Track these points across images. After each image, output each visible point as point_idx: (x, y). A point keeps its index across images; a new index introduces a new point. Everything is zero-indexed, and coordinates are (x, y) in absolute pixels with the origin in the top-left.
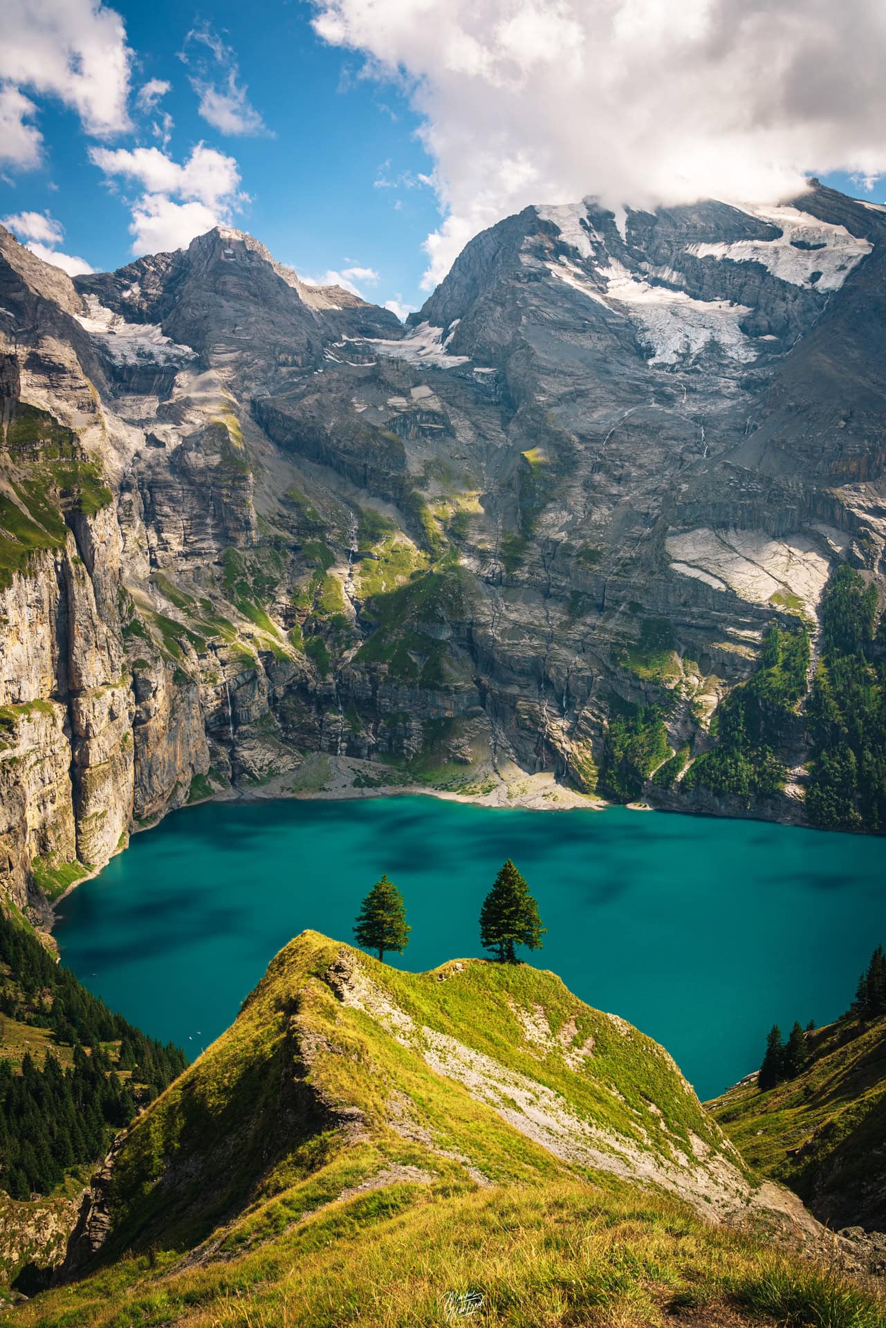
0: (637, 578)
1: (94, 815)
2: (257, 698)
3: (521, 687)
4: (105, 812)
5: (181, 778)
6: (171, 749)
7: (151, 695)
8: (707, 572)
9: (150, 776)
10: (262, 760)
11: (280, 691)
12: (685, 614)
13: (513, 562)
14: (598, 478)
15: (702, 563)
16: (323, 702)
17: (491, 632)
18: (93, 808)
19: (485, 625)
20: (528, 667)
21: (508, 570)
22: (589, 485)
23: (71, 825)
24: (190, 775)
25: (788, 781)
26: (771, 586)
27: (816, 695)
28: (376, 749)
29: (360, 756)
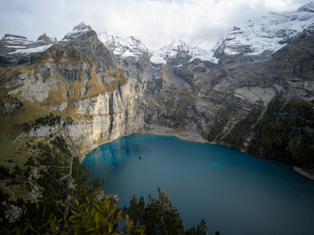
0: (228, 97)
3: (200, 117)
4: (115, 132)
5: (136, 128)
6: (134, 123)
7: (129, 114)
8: (242, 96)
9: (128, 127)
10: (153, 127)
11: (160, 116)
12: (236, 105)
13: (207, 94)
14: (230, 78)
15: (242, 94)
16: (167, 118)
17: (198, 107)
18: (112, 131)
19: (197, 106)
20: (202, 114)
21: (206, 96)
22: (227, 79)
23: (108, 133)
24: (138, 128)
25: (246, 142)
26: (257, 99)
27: (258, 124)
28: (173, 127)
29: (170, 128)
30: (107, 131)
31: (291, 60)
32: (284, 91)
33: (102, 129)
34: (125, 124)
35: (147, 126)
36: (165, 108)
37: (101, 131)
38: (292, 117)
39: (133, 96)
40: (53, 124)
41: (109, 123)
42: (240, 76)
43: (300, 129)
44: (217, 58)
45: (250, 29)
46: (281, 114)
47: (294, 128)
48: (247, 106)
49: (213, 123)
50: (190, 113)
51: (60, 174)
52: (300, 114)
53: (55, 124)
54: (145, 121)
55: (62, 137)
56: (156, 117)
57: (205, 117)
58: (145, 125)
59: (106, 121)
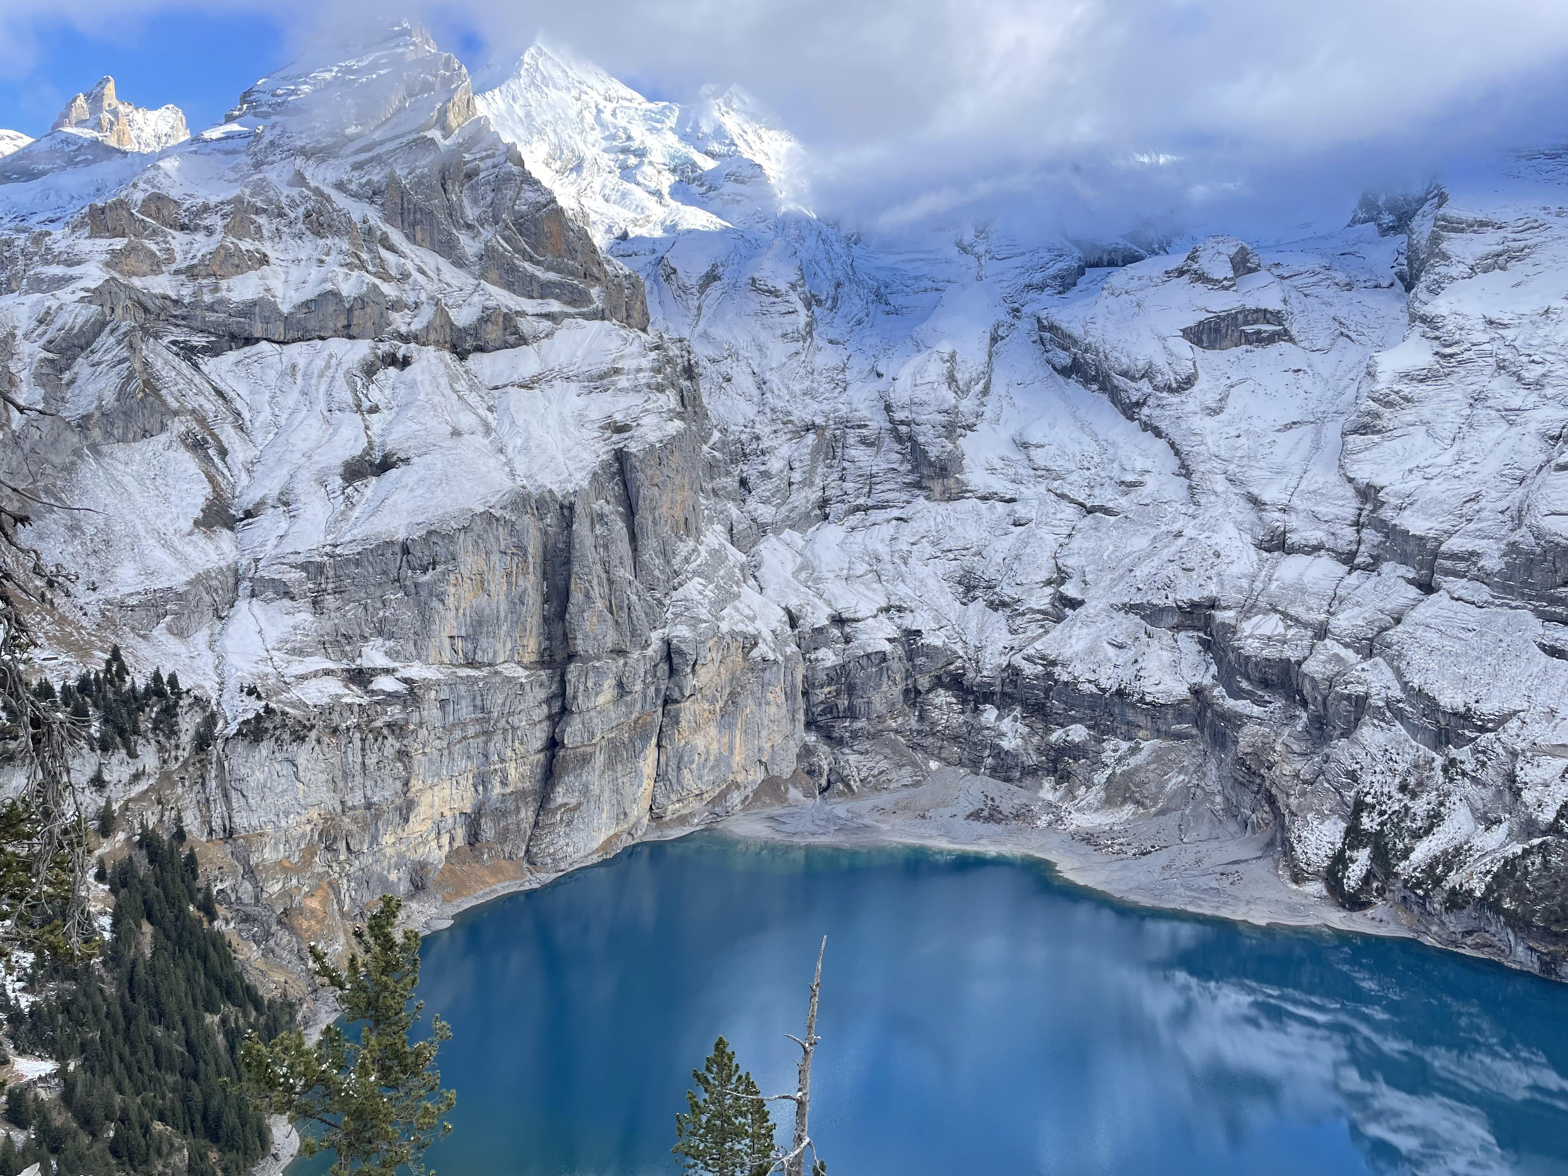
1: (561, 806)
2: (885, 688)
3: (1258, 704)
4: (580, 804)
5: (740, 778)
6: (725, 740)
7: (689, 670)
9: (679, 769)
10: (871, 769)
11: (922, 682)
18: (561, 796)
23: (527, 814)
24: (758, 776)
29: (1008, 780)
30: (520, 795)
33: (482, 780)
34: (659, 746)
35: (824, 758)
37: (470, 793)
40: (122, 732)
41: (538, 738)
51: (146, 1129)
53: (136, 732)
54: (810, 725)
55: (180, 835)
56: (897, 692)
58: (806, 752)
59: (515, 720)
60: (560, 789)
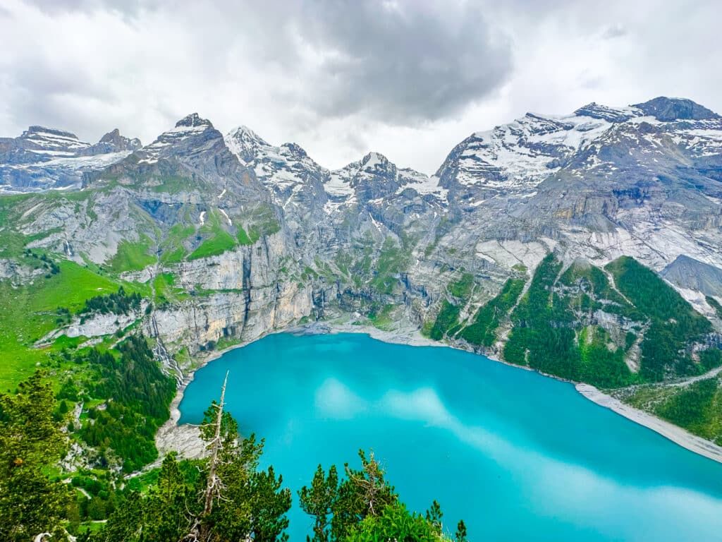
0: (466, 259)
1: (249, 325)
2: (333, 294)
3: (417, 296)
4: (254, 325)
5: (296, 317)
6: (292, 307)
7: (283, 290)
8: (489, 256)
9: (280, 315)
10: (329, 314)
11: (342, 292)
12: (479, 272)
13: (428, 253)
14: (468, 224)
15: (489, 254)
16: (356, 296)
17: (412, 276)
19: (410, 274)
20: (420, 289)
21: (425, 256)
22: (463, 226)
23: (240, 328)
24: (301, 316)
25: (498, 341)
26: (516, 262)
27: (519, 307)
28: (367, 313)
30: (239, 323)
31: (567, 196)
32: (559, 249)
33: (228, 319)
34: (275, 310)
35: (317, 312)
36: (352, 277)
37: (225, 323)
38: (575, 294)
39: (290, 254)
40: (124, 310)
41: (243, 308)
42: (486, 221)
43: (589, 316)
44: (444, 188)
45: (499, 141)
46: (556, 289)
47: (580, 313)
48: (498, 274)
49: (439, 305)
50: (398, 286)
51: (133, 415)
52: (587, 289)
53: (128, 309)
54: (314, 303)
55: (142, 336)
56: (335, 295)
57: (425, 294)
58: (313, 310)
59: (236, 304)
60: (249, 321)
